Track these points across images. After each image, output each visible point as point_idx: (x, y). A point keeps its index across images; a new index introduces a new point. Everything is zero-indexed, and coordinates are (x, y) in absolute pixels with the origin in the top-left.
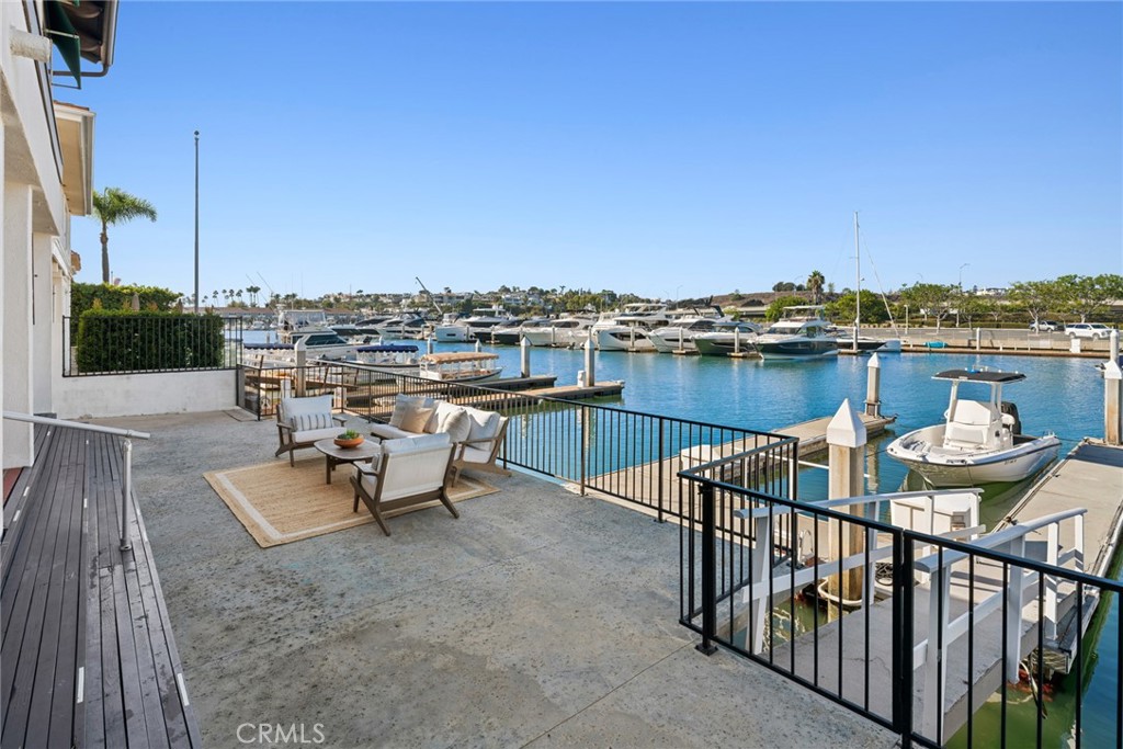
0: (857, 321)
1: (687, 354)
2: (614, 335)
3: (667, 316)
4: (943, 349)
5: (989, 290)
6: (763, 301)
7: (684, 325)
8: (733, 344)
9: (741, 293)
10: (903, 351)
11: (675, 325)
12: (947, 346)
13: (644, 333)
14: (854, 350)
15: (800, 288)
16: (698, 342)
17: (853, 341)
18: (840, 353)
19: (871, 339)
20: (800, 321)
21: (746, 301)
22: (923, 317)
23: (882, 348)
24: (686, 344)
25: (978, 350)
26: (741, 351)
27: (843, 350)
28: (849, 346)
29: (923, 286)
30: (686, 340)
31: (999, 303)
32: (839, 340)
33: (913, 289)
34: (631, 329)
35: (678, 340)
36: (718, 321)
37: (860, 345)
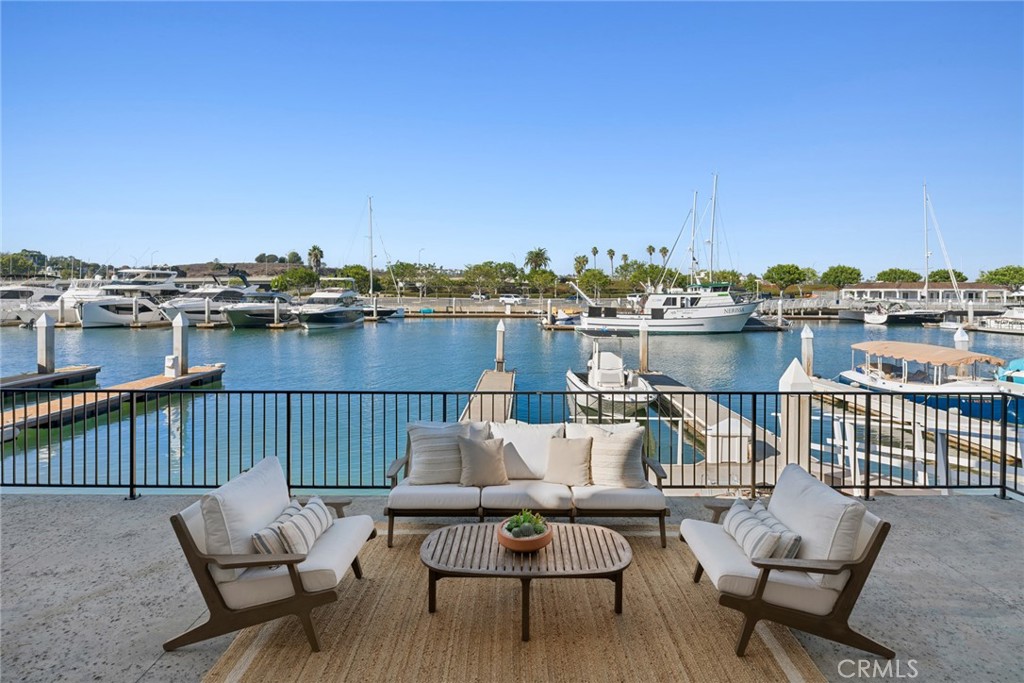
0: (371, 292)
1: (216, 327)
2: (106, 307)
3: (177, 285)
4: (432, 314)
6: (247, 271)
7: (203, 295)
8: (273, 315)
9: (222, 262)
10: (406, 317)
11: (194, 295)
12: (434, 312)
13: (149, 304)
14: (375, 317)
15: (282, 260)
16: (230, 313)
17: (374, 309)
18: (366, 320)
19: (389, 308)
20: (336, 291)
22: (404, 289)
23: (394, 314)
24: (213, 317)
25: (454, 314)
26: (281, 322)
27: (367, 318)
28: (370, 313)
29: (402, 264)
30: (217, 312)
31: (451, 279)
32: (365, 309)
33: (395, 266)
34: (134, 300)
35: (203, 312)
36: (245, 291)
37: (379, 313)
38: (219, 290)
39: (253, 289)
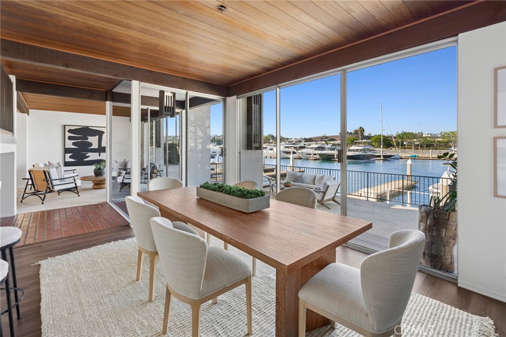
0: (382, 146)
1: (315, 160)
2: (284, 152)
3: (304, 145)
5: (428, 134)
6: (336, 139)
7: (311, 148)
8: (334, 156)
9: (327, 135)
10: (401, 158)
11: (309, 148)
12: (418, 157)
13: (296, 151)
14: (382, 158)
16: (320, 155)
17: (381, 154)
18: (376, 159)
19: (388, 154)
20: (361, 146)
21: (329, 139)
22: (405, 145)
23: (393, 157)
24: (314, 156)
25: (430, 158)
26: (337, 158)
28: (380, 156)
29: (405, 133)
30: (315, 154)
31: (436, 140)
32: (376, 154)
33: (401, 134)
34: (291, 150)
35: (311, 154)
36: (326, 146)
37: (384, 156)
38: (317, 146)
39: (329, 146)
